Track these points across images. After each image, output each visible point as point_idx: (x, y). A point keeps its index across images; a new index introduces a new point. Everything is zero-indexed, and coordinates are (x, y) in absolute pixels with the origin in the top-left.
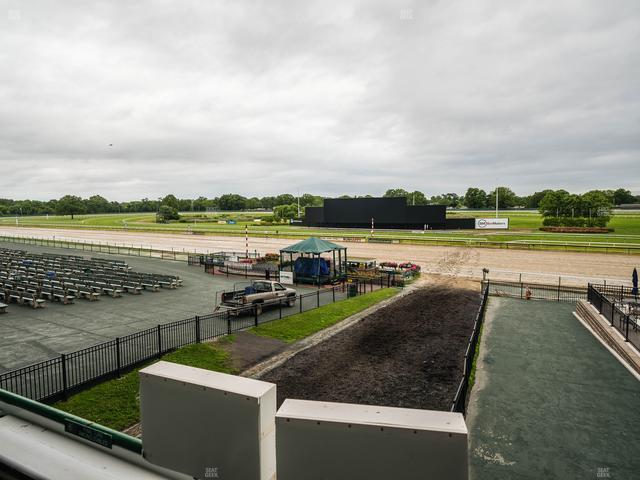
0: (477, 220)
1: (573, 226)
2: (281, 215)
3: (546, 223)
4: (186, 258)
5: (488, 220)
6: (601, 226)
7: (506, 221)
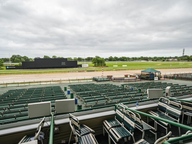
0: (82, 65)
1: (101, 66)
3: (95, 65)
6: (105, 65)
7: (88, 65)
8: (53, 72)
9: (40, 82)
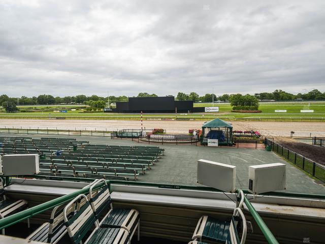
0: (206, 108)
1: (247, 110)
2: (96, 106)
3: (234, 109)
4: (109, 135)
5: (210, 108)
6: (256, 110)
7: (218, 108)
8: (130, 118)
9: (48, 130)
